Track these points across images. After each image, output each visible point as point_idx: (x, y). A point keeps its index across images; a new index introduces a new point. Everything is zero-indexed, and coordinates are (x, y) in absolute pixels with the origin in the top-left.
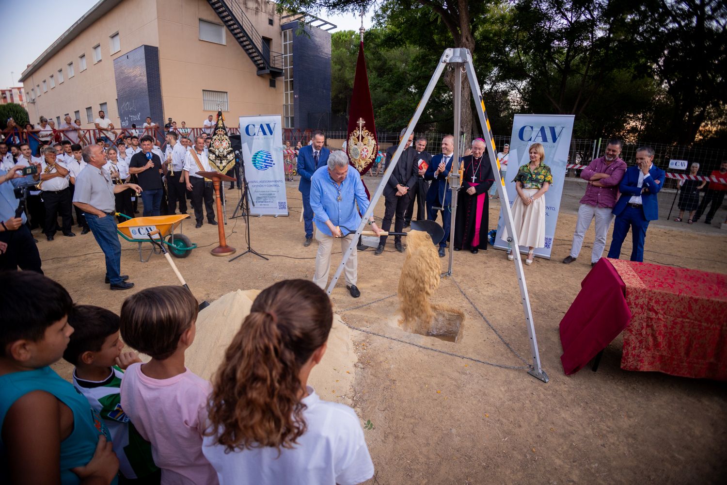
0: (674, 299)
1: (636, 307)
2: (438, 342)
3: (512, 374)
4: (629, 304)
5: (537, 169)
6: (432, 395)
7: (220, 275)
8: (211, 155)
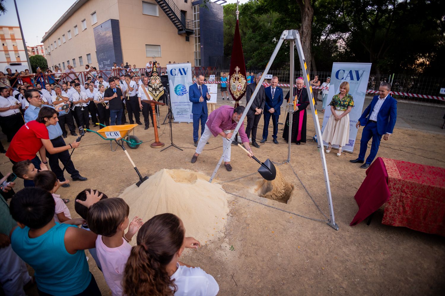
0: (418, 186)
1: (394, 189)
2: (277, 204)
3: (317, 224)
4: (390, 187)
5: (344, 98)
6: (269, 233)
7: (155, 159)
8: (150, 88)
